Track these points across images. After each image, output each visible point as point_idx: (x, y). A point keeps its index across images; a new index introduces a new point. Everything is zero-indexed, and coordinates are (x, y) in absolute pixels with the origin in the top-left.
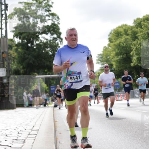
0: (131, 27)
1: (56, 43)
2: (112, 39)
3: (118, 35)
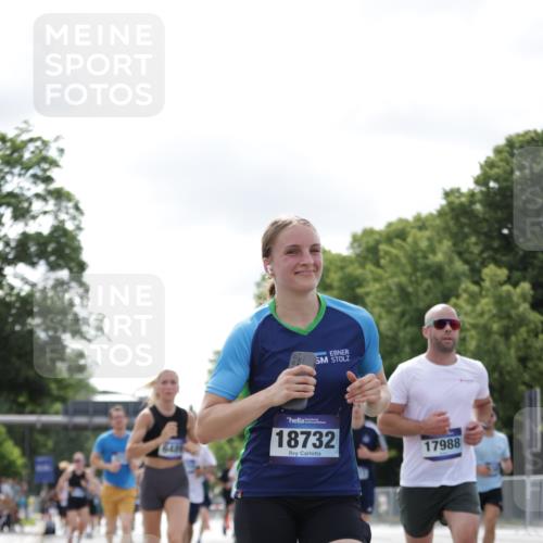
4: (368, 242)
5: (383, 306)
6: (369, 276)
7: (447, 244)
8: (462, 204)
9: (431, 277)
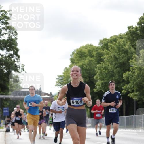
0: (97, 48)
2: (74, 60)
4: (105, 43)
5: (109, 62)
6: (105, 53)
7: (129, 43)
8: (133, 31)
9: (124, 53)
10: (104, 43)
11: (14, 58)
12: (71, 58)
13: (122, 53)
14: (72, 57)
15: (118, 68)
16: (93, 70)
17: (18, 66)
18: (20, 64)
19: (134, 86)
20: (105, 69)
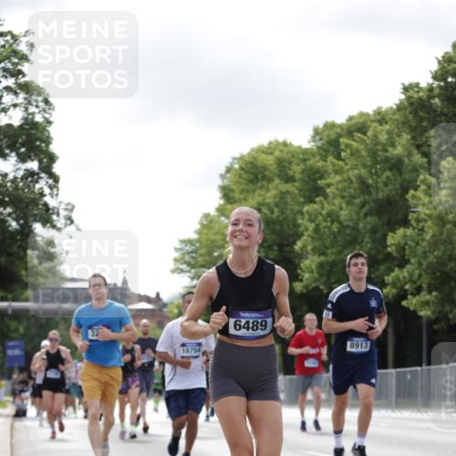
0: (303, 154)
1: (36, 191)
2: (232, 191)
3: (257, 177)
4: (329, 135)
5: (343, 197)
6: (330, 168)
7: (406, 137)
8: (420, 99)
9: (391, 169)
10: (326, 139)
11: (42, 184)
12: (221, 184)
13: (385, 171)
14: (226, 181)
15: (372, 215)
16: (290, 224)
17: (53, 209)
18: (61, 202)
19: (420, 276)
20: (329, 219)
